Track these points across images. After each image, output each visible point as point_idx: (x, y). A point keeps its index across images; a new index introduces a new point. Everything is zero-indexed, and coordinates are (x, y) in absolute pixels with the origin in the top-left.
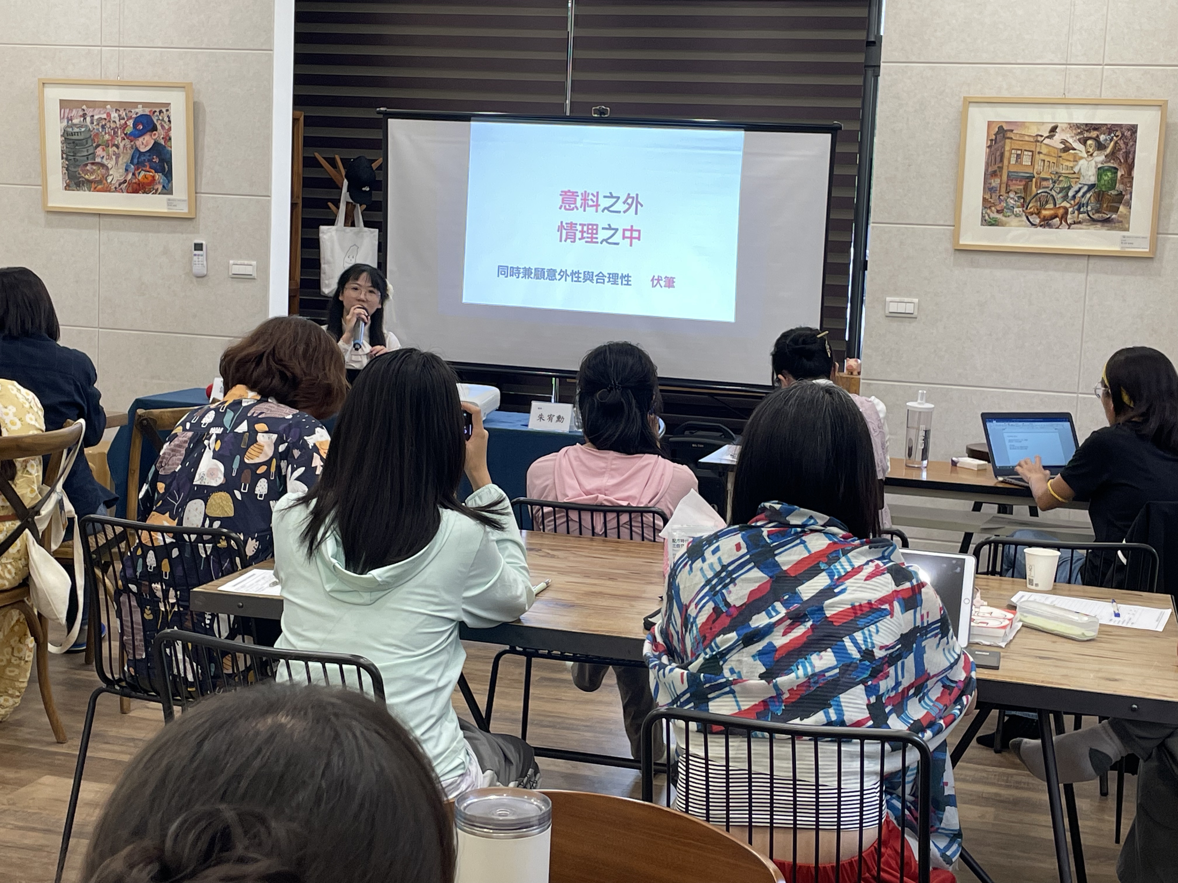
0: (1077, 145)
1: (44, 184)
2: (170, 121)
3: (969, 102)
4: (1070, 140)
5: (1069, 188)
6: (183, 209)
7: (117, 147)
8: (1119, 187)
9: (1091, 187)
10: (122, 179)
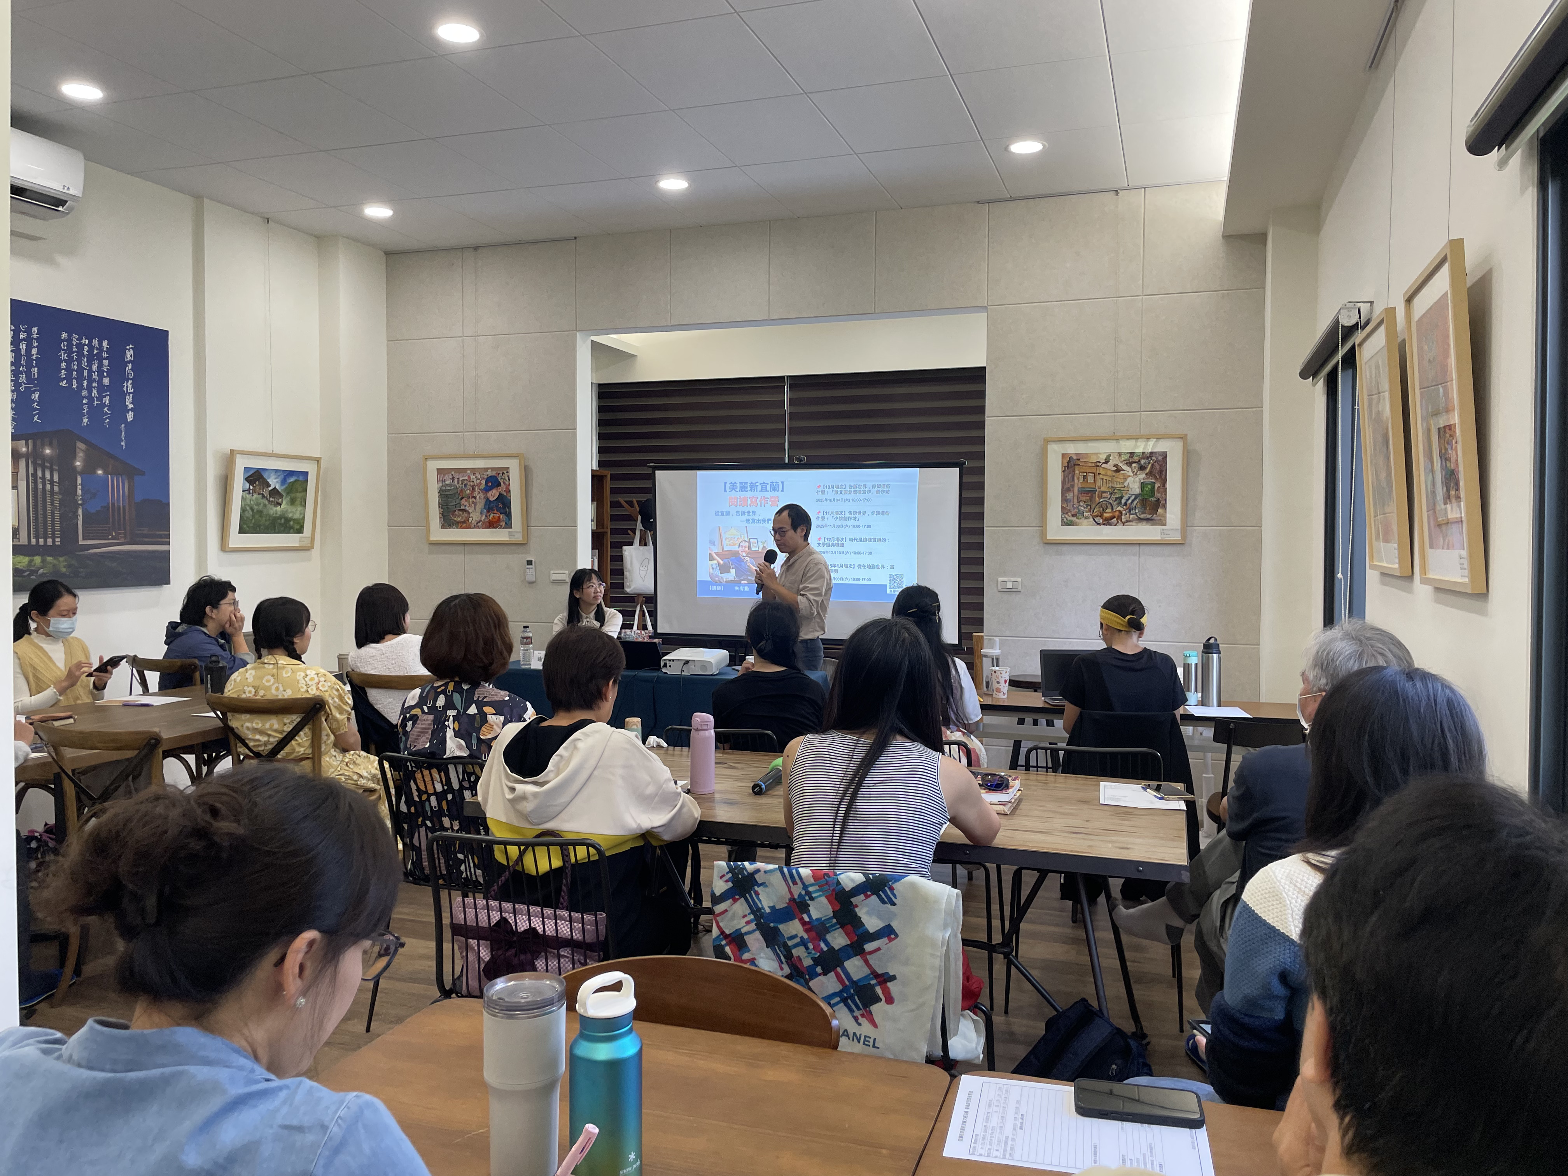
0: (1125, 467)
1: (428, 526)
2: (509, 479)
3: (1048, 441)
4: (1120, 465)
5: (1122, 497)
6: (518, 538)
7: (475, 498)
8: (1157, 495)
9: (1137, 496)
10: (478, 519)
